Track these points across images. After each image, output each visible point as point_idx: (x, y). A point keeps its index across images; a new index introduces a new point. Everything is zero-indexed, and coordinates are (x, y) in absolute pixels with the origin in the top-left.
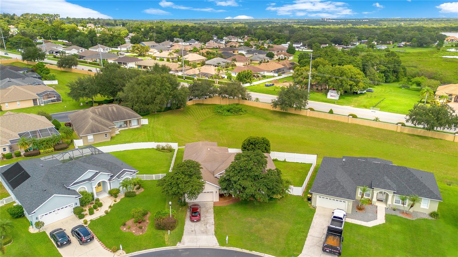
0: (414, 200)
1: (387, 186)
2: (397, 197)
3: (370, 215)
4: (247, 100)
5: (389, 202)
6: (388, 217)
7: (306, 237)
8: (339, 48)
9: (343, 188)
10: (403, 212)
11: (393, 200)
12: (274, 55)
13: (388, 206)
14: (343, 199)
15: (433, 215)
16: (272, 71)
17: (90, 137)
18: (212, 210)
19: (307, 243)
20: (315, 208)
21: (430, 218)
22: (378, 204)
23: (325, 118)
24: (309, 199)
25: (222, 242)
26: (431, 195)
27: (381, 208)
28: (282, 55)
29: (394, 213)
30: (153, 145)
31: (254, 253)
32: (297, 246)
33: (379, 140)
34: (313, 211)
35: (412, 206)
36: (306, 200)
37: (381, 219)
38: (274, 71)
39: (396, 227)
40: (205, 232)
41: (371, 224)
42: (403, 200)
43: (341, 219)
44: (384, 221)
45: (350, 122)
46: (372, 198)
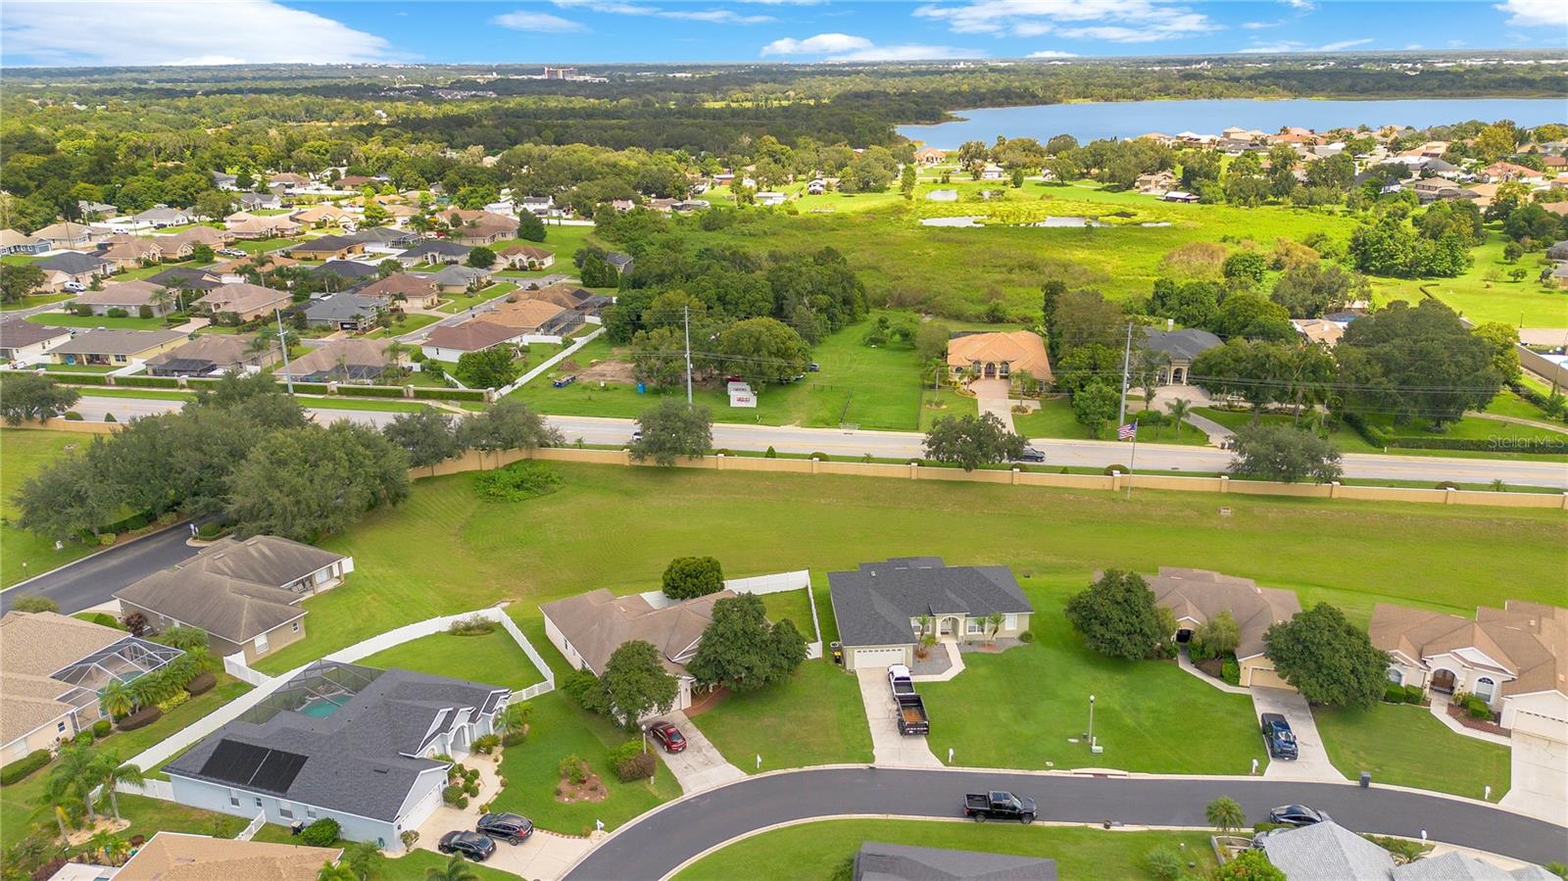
0: (997, 621)
1: (954, 608)
2: (971, 622)
3: (941, 661)
4: (549, 446)
5: (961, 633)
6: (965, 657)
7: (867, 722)
8: (664, 208)
9: (893, 626)
10: (983, 644)
11: (965, 625)
12: (494, 257)
13: (960, 639)
14: (896, 647)
15: (1024, 637)
16: (537, 330)
17: (261, 640)
18: (690, 725)
19: (873, 731)
20: (854, 672)
21: (1022, 644)
22: (945, 640)
23: (761, 469)
24: (838, 660)
25: (749, 768)
26: (1016, 607)
27: (951, 645)
28: (520, 256)
29: (971, 649)
30: (442, 624)
31: (806, 768)
32: (862, 740)
33: (886, 505)
34: (853, 678)
35: (995, 632)
36: (831, 663)
37: (957, 666)
38: (542, 326)
39: (982, 671)
40: (709, 763)
41: (947, 676)
42: (981, 624)
43: (908, 679)
44: (963, 667)
45: (815, 471)
46: (934, 631)
